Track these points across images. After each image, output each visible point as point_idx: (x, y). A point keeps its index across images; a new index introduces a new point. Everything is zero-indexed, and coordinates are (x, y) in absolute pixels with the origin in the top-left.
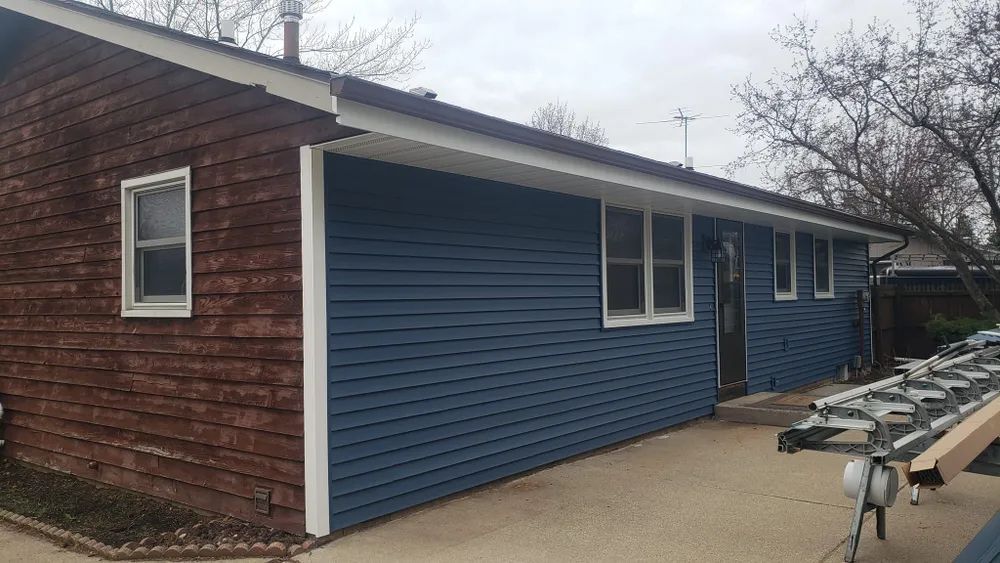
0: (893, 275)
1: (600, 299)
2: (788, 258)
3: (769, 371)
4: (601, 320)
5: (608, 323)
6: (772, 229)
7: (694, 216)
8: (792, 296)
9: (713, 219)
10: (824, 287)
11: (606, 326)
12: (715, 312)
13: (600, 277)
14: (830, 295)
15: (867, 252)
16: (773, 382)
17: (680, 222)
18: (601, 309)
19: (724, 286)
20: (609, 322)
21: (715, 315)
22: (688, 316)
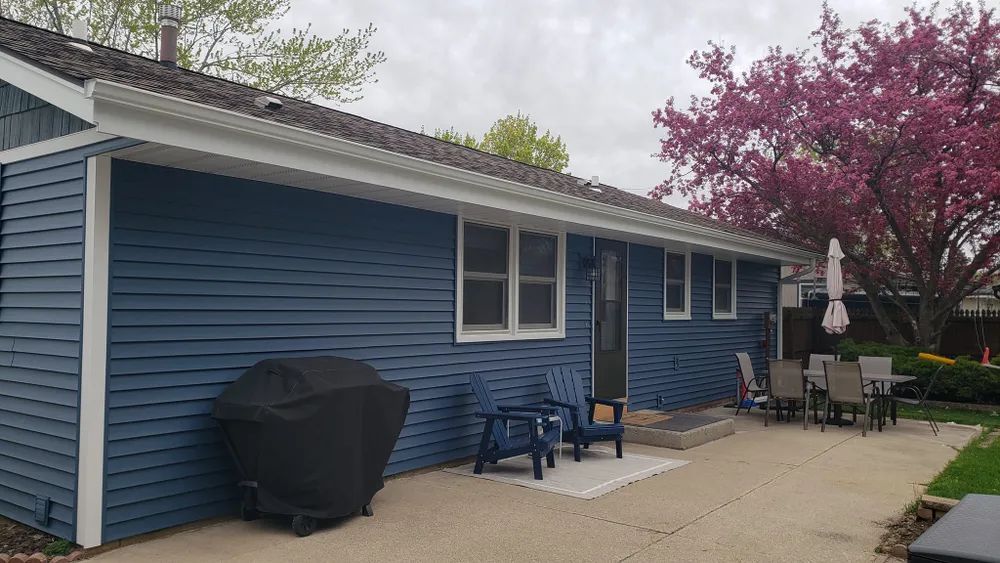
0: (814, 298)
1: (454, 313)
2: (682, 277)
3: (655, 389)
4: (453, 335)
5: (461, 338)
6: (663, 249)
7: (568, 234)
8: (686, 315)
9: (592, 238)
10: (725, 306)
11: (458, 341)
12: (591, 329)
13: (454, 293)
14: (733, 315)
15: (779, 274)
16: (658, 400)
17: (553, 240)
18: (454, 324)
19: (602, 304)
20: (463, 336)
21: (591, 332)
22: (558, 332)
